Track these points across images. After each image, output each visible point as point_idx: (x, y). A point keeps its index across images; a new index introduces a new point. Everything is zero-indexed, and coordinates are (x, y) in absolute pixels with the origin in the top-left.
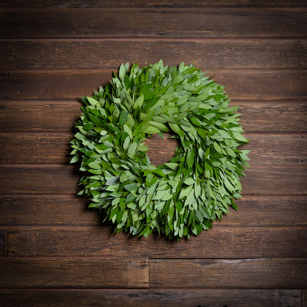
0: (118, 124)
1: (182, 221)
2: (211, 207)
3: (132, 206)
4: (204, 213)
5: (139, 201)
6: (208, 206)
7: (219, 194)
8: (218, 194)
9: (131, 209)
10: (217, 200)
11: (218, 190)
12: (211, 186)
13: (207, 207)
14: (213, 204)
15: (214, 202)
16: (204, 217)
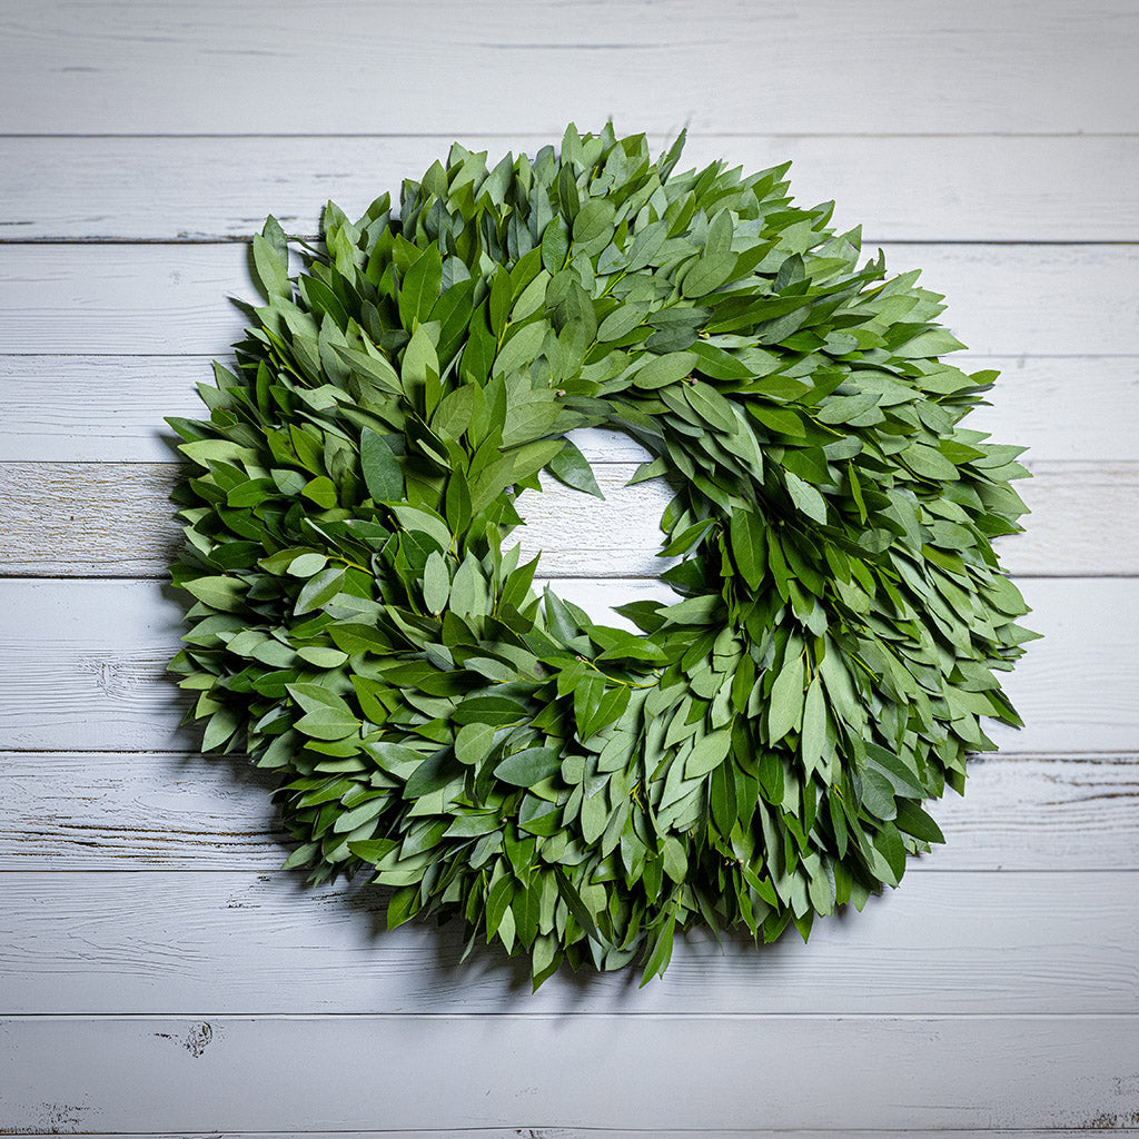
0: (369, 504)
1: (803, 844)
2: (911, 737)
3: (561, 850)
4: (889, 776)
5: (578, 819)
6: (899, 739)
7: (933, 667)
8: (926, 669)
9: (561, 865)
10: (932, 698)
11: (919, 650)
12: (887, 642)
13: (893, 744)
14: (916, 724)
15: (917, 713)
16: (896, 797)
